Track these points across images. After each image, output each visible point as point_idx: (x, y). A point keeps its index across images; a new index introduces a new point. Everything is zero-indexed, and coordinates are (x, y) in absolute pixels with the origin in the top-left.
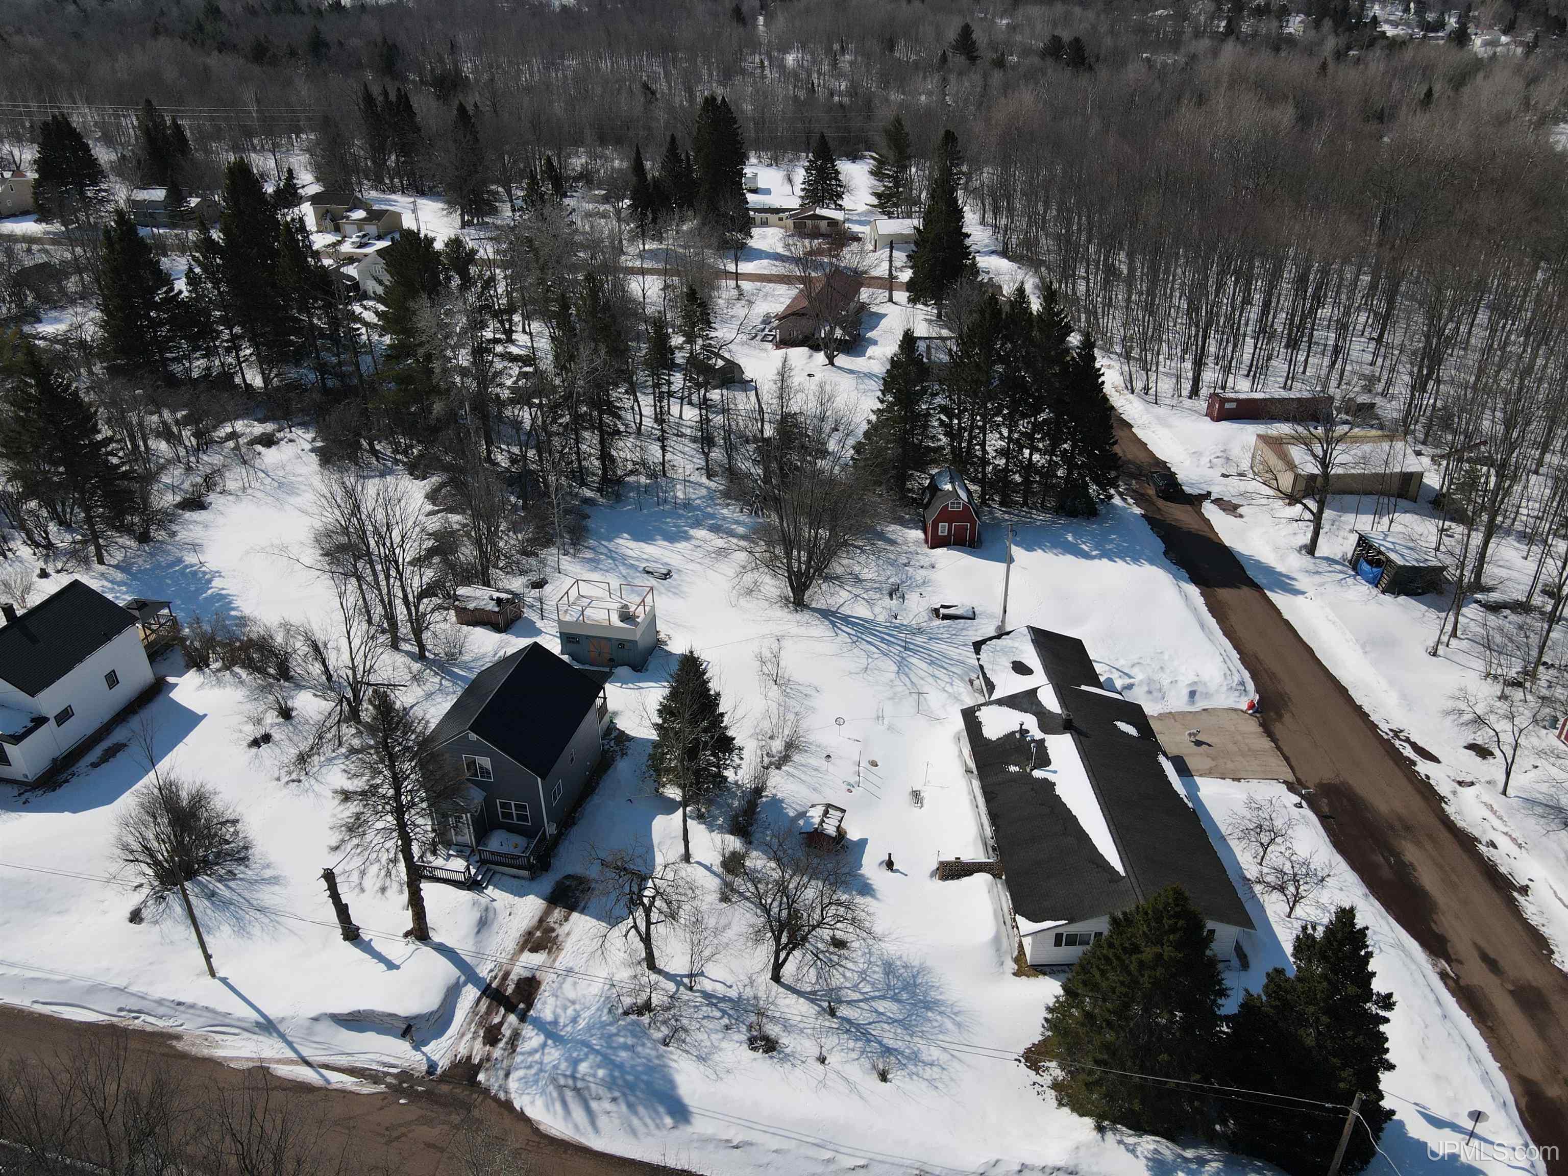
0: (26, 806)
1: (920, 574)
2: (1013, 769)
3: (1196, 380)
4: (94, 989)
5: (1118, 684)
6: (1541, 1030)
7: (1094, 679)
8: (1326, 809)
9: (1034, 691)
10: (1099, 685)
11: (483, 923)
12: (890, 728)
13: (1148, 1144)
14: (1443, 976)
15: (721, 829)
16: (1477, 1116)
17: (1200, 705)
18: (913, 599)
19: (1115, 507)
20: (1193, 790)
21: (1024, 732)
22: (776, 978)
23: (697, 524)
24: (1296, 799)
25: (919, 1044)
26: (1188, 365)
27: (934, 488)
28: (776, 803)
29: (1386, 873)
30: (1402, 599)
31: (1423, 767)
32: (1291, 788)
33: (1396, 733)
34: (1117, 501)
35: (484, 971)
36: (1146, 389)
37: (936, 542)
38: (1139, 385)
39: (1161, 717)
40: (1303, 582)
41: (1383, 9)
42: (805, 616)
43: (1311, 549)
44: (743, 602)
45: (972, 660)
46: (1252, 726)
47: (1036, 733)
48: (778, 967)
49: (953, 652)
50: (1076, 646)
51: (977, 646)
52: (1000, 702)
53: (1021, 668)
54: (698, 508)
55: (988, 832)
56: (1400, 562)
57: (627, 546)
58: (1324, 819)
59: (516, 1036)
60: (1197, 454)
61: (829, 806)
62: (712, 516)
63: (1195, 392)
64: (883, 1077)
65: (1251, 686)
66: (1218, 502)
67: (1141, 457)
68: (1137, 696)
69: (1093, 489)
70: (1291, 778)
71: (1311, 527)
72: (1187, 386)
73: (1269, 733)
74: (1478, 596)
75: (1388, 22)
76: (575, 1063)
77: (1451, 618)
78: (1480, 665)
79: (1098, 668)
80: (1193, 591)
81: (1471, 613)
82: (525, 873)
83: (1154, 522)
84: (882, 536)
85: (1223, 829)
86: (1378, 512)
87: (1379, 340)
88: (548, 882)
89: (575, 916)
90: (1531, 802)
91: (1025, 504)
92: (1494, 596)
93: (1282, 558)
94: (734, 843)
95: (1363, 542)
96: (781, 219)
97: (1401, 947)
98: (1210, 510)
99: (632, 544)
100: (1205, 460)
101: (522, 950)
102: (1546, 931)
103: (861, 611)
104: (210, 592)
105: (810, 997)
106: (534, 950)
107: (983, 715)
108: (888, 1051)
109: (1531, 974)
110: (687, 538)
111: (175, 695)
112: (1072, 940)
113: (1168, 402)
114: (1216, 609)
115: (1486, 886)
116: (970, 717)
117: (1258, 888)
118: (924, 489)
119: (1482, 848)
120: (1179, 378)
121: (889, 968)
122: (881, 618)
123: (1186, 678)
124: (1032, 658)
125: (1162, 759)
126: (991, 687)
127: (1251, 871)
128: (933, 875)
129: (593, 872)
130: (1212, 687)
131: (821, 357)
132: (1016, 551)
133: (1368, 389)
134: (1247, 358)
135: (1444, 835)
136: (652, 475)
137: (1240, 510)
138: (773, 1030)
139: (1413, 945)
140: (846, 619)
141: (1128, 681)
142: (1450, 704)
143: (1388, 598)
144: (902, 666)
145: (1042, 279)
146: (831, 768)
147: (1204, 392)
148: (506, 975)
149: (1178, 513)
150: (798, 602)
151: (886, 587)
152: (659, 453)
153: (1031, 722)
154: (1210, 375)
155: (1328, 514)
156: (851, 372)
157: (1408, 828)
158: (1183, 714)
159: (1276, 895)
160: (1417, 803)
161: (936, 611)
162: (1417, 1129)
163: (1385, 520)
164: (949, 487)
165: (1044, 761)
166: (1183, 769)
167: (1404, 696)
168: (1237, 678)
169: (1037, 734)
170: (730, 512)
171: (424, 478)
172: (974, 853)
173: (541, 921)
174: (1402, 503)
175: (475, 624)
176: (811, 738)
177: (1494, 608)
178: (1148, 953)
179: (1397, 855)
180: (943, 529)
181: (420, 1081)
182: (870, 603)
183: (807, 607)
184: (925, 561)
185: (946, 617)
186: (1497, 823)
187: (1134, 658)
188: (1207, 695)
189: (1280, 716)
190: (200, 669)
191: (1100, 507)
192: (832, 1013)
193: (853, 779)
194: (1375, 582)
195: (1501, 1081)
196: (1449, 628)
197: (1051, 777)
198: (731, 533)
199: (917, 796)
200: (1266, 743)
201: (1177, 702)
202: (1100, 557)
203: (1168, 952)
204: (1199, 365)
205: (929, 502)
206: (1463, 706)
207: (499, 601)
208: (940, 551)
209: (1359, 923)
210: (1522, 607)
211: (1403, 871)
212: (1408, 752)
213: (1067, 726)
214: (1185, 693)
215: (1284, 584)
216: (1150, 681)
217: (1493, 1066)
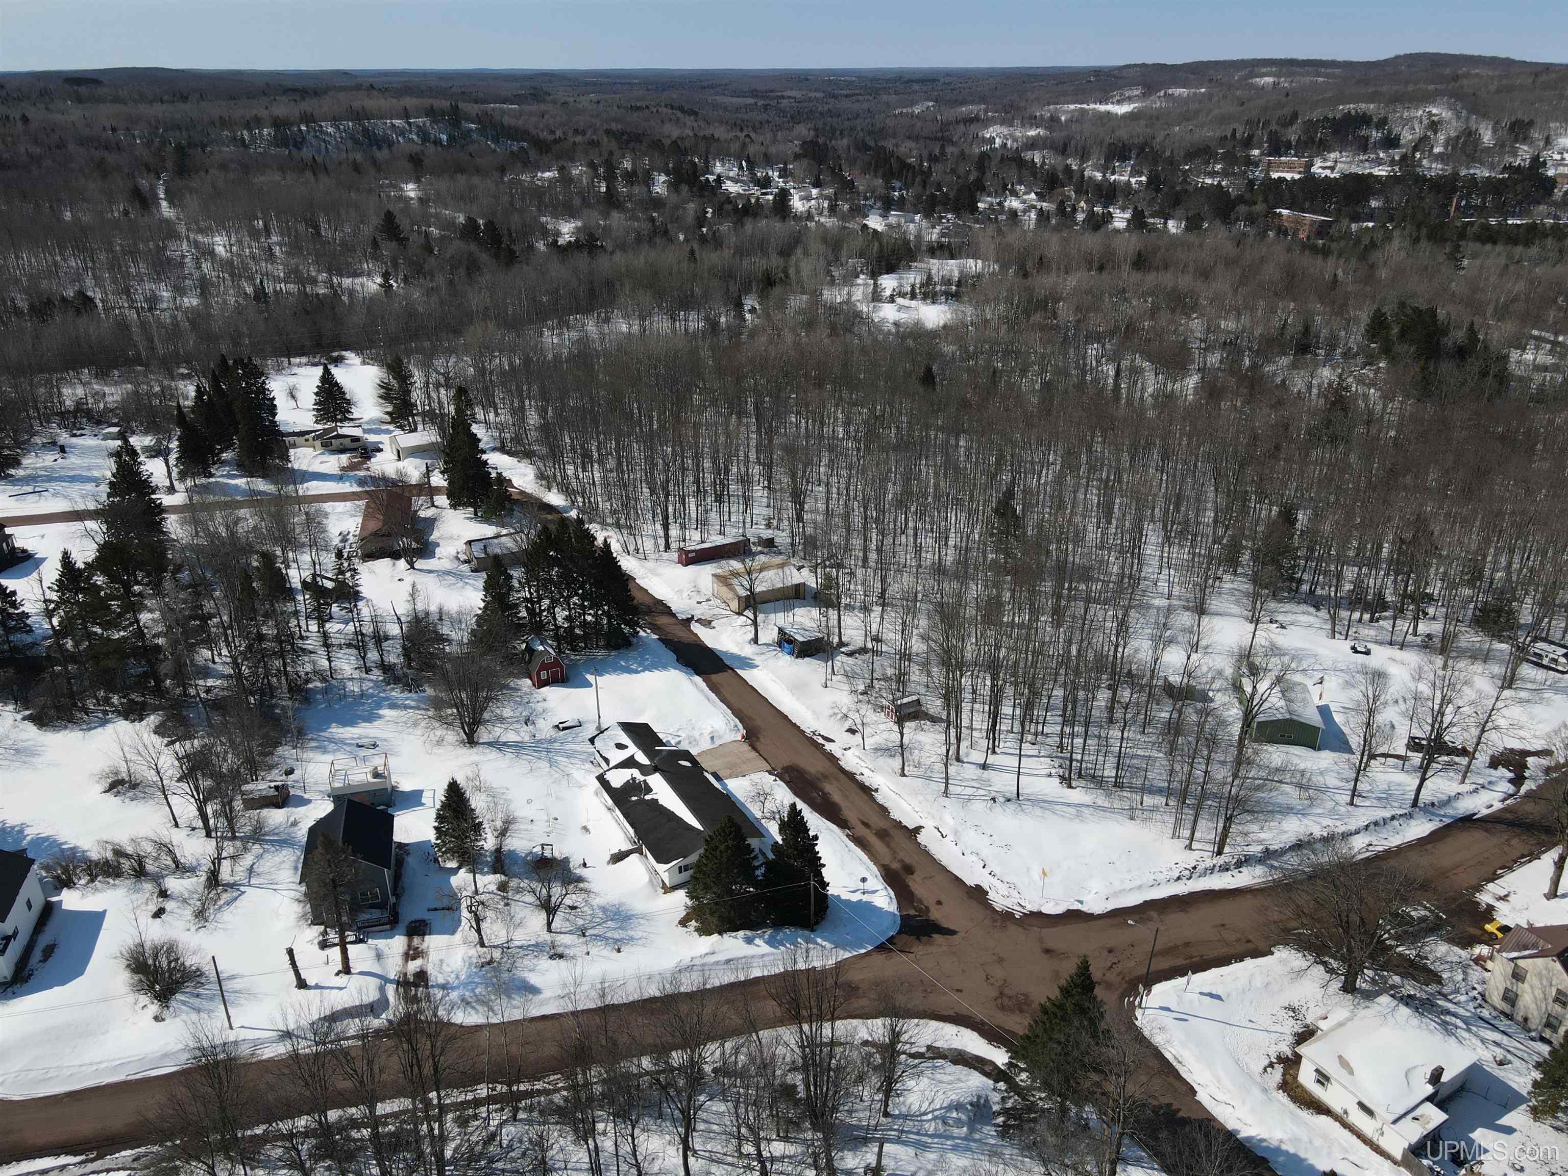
0: (15, 995)
1: (539, 707)
2: (634, 799)
3: (667, 537)
4: (166, 1056)
5: (673, 742)
6: (888, 845)
7: (660, 743)
8: (788, 778)
9: (633, 756)
10: (664, 745)
11: (379, 956)
12: (558, 798)
13: (741, 933)
14: (848, 836)
15: (488, 873)
16: (864, 880)
17: (718, 742)
18: (540, 723)
19: (641, 637)
20: (725, 786)
21: (634, 779)
22: (549, 930)
23: (380, 706)
24: (773, 778)
25: (631, 933)
26: (658, 527)
27: (530, 650)
28: (512, 853)
29: (819, 800)
30: (806, 659)
31: (828, 746)
32: (770, 773)
33: (814, 733)
34: (642, 633)
35: (392, 976)
36: (637, 550)
37: (542, 684)
38: (631, 548)
39: (699, 755)
40: (758, 660)
41: (723, 165)
42: (480, 749)
43: (755, 640)
44: (436, 750)
45: (590, 748)
46: (746, 747)
47: (639, 777)
48: (549, 924)
49: (578, 748)
50: (646, 726)
51: (592, 741)
52: (616, 767)
53: (620, 746)
54: (372, 696)
55: (631, 831)
56: (801, 639)
57: (338, 731)
58: (787, 783)
59: (428, 996)
60: (680, 592)
61: (543, 845)
62: (387, 699)
63: (667, 547)
64: (619, 951)
65: (740, 726)
66: (699, 621)
67: (647, 600)
68: (684, 746)
69: (627, 630)
70: (769, 768)
71: (752, 629)
72: (662, 542)
73: (754, 748)
74: (843, 649)
75: (729, 178)
76: (473, 990)
77: (830, 663)
78: (846, 687)
79: (660, 736)
80: (698, 679)
81: (840, 659)
82: (388, 927)
83: (667, 642)
84: (507, 687)
85: (743, 800)
86: (786, 609)
87: (769, 488)
88: (402, 926)
89: (427, 937)
90: (876, 750)
91: (586, 647)
92: (851, 648)
93: (741, 649)
94: (499, 877)
95: (781, 631)
96: (307, 440)
97: (828, 829)
98: (696, 628)
99: (341, 730)
100: (685, 595)
101: (407, 961)
102: (886, 805)
103: (511, 737)
104: (29, 838)
105: (570, 932)
106: (414, 959)
107: (609, 776)
108: (618, 940)
109: (882, 824)
110: (380, 717)
111: (65, 906)
112: (686, 868)
113: (653, 556)
114: (713, 688)
115: (861, 793)
116: (601, 779)
117: (763, 821)
118: (523, 652)
119: (858, 777)
120: (655, 538)
121: (604, 909)
122: (527, 738)
123: (707, 731)
124: (625, 739)
125: (706, 774)
126: (607, 761)
127: (758, 815)
128: (608, 863)
129: (426, 916)
130: (721, 733)
131: (402, 563)
132: (590, 678)
133: (769, 526)
134: (694, 515)
135: (842, 776)
136: (324, 680)
137: (713, 624)
138: (560, 950)
139: (834, 827)
140: (505, 744)
141: (678, 739)
142: (831, 712)
143: (800, 660)
144: (552, 763)
145: (539, 469)
146: (535, 828)
147: (674, 545)
148: (405, 974)
149: (679, 633)
150: (471, 741)
151: (523, 719)
152: (327, 663)
153: (636, 773)
154: (674, 532)
155: (760, 617)
156: (430, 572)
157: (826, 777)
158: (710, 750)
159: (773, 822)
160: (827, 764)
161: (557, 726)
162: (845, 896)
163: (791, 614)
164: (541, 648)
165: (649, 790)
166: (718, 778)
167: (814, 712)
168: (732, 724)
169: (642, 778)
170: (396, 693)
171: (141, 720)
172: (626, 846)
173: (409, 946)
174: (797, 602)
175: (262, 807)
176: (516, 814)
177: (850, 654)
178: (722, 847)
179: (822, 790)
180: (544, 675)
181: (389, 1030)
182: (517, 731)
183: (477, 743)
184: (540, 698)
185: (565, 729)
186: (863, 764)
187: (677, 726)
188: (720, 737)
189: (758, 739)
190: (69, 887)
191: (632, 639)
192: (584, 935)
193: (549, 830)
194: (791, 653)
195: (875, 869)
196: (830, 670)
197: (655, 797)
198: (406, 707)
199: (585, 829)
200: (754, 754)
201: (706, 745)
202: (643, 671)
203: (730, 843)
204: (666, 527)
205: (530, 660)
206: (837, 711)
207: (276, 788)
208: (545, 689)
209: (798, 808)
210: (863, 650)
211: (825, 796)
212: (821, 741)
213: (655, 769)
214: (708, 739)
215: (747, 663)
216: (689, 737)
217: (871, 864)
